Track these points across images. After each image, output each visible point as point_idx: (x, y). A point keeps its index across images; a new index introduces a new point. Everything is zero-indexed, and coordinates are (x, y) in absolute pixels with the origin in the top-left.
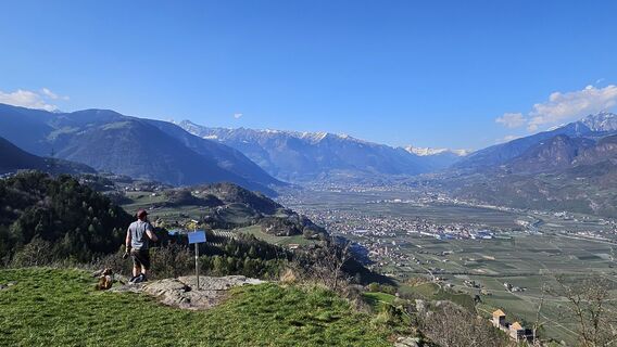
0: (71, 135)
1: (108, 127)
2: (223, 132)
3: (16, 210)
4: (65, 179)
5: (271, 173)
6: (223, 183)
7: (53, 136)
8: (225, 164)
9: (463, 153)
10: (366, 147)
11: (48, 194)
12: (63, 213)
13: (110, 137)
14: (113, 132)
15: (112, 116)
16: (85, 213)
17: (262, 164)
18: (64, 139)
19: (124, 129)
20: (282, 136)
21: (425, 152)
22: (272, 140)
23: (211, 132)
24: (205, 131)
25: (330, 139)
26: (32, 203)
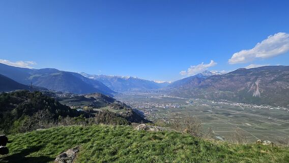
0: (38, 77)
1: (54, 74)
2: (95, 76)
3: (15, 105)
4: (36, 92)
5: (112, 89)
6: (96, 93)
7: (31, 77)
8: (97, 87)
9: (170, 82)
10: (142, 81)
11: (29, 98)
12: (36, 105)
13: (54, 78)
14: (55, 76)
15: (55, 71)
16: (45, 104)
17: (109, 86)
18: (36, 79)
19: (60, 75)
20: (115, 77)
21: (159, 82)
22: (112, 79)
23: (92, 76)
24: (89, 76)
25: (131, 78)
26: (22, 101)
